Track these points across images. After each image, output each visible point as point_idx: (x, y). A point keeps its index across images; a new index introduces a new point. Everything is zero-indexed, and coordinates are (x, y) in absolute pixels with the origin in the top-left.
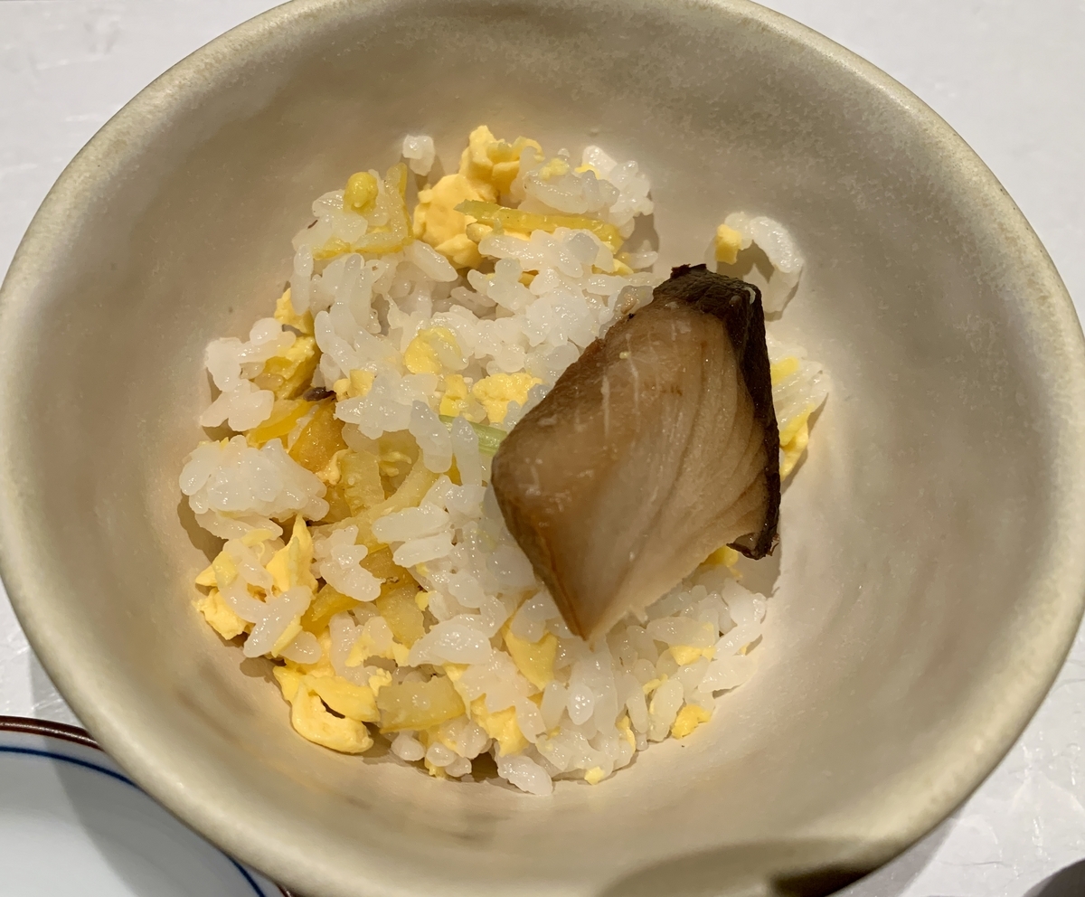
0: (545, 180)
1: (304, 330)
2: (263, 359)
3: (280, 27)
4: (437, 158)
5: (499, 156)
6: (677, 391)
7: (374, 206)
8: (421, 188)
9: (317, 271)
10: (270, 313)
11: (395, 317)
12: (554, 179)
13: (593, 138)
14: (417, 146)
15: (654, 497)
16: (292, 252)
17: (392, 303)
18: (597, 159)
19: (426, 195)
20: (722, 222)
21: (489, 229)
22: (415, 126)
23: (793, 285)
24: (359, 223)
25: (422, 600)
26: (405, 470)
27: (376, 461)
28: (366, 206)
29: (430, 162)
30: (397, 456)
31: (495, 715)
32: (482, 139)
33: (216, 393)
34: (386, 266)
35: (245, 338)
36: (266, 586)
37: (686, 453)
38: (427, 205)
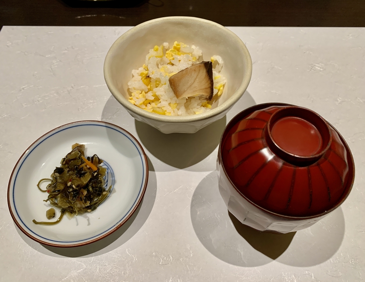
0: (183, 48)
1: (147, 69)
2: (140, 72)
3: (146, 25)
4: (169, 47)
5: (178, 45)
6: (195, 70)
7: (158, 50)
8: (166, 51)
9: (149, 60)
10: (142, 66)
11: (160, 66)
12: (184, 47)
13: (193, 44)
14: (166, 44)
15: (190, 83)
16: (145, 57)
17: (159, 64)
18: (193, 47)
19: (167, 52)
20: (212, 56)
21: (174, 54)
22: (166, 41)
23: (222, 66)
24: (156, 52)
25: (160, 101)
26: (159, 84)
27: (155, 83)
28: (157, 50)
29: (168, 47)
30: (158, 83)
31: (168, 113)
32: (176, 43)
33: (133, 76)
34: (159, 59)
35: (138, 70)
36: (138, 98)
37: (195, 79)
38: (167, 54)
